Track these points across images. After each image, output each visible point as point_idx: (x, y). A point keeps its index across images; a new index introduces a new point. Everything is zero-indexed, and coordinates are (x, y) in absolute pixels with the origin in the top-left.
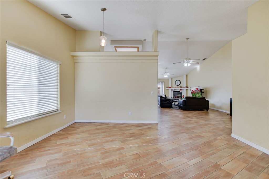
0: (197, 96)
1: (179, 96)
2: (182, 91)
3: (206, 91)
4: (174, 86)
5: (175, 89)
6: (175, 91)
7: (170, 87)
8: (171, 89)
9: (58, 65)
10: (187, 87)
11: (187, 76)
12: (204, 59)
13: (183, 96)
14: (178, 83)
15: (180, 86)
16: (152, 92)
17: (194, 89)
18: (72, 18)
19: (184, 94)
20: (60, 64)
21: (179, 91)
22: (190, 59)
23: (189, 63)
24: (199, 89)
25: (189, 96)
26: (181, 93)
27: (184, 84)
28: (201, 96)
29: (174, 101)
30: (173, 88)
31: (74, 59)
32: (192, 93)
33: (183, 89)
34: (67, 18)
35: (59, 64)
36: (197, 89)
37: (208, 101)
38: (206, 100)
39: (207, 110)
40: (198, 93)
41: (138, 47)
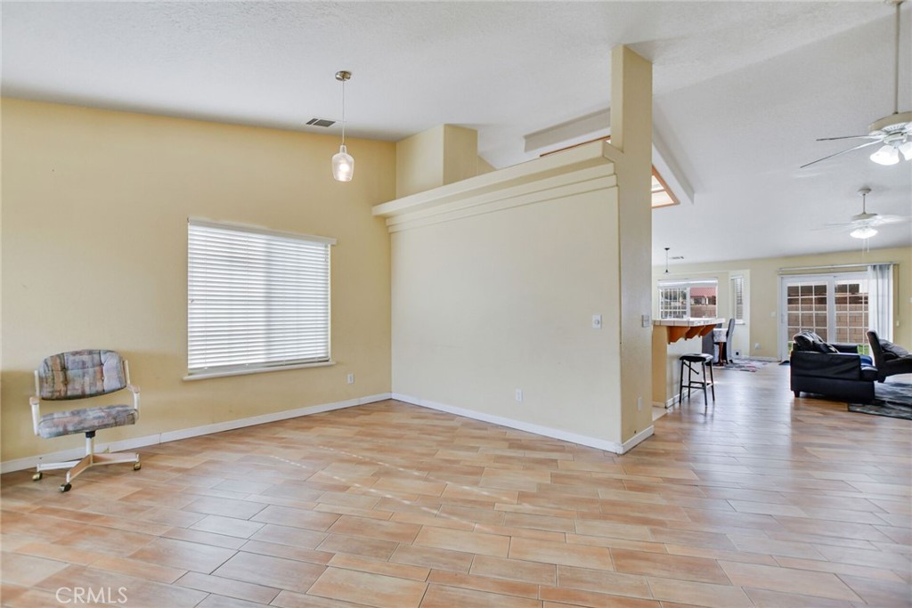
9: (326, 247)
18: (333, 122)
20: (332, 246)
31: (388, 224)
34: (327, 126)
35: (329, 246)
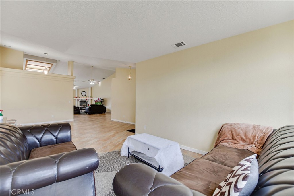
0: (99, 104)
1: (85, 105)
2: (87, 101)
3: (105, 101)
4: (80, 96)
5: (81, 99)
6: (81, 101)
7: (76, 97)
8: (77, 98)
10: (91, 97)
11: (91, 88)
12: (103, 79)
13: (89, 105)
14: (84, 94)
15: (86, 96)
16: (70, 101)
17: (96, 99)
19: (89, 103)
21: (85, 101)
22: (94, 80)
23: (93, 82)
24: (100, 99)
25: (93, 104)
26: (87, 103)
27: (89, 95)
28: (101, 104)
29: (81, 109)
30: (79, 98)
32: (95, 102)
33: (88, 99)
36: (99, 99)
37: (105, 107)
38: (104, 106)
39: (105, 113)
40: (99, 102)
41: (53, 64)
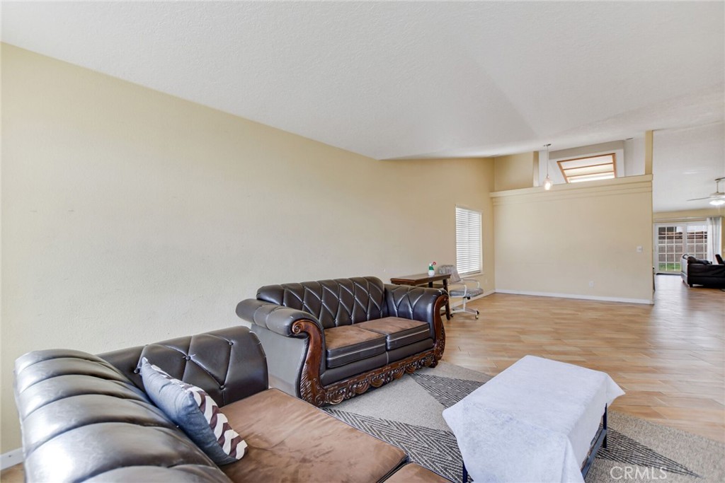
9: (480, 214)
16: (639, 247)
31: (493, 201)
41: (613, 154)
